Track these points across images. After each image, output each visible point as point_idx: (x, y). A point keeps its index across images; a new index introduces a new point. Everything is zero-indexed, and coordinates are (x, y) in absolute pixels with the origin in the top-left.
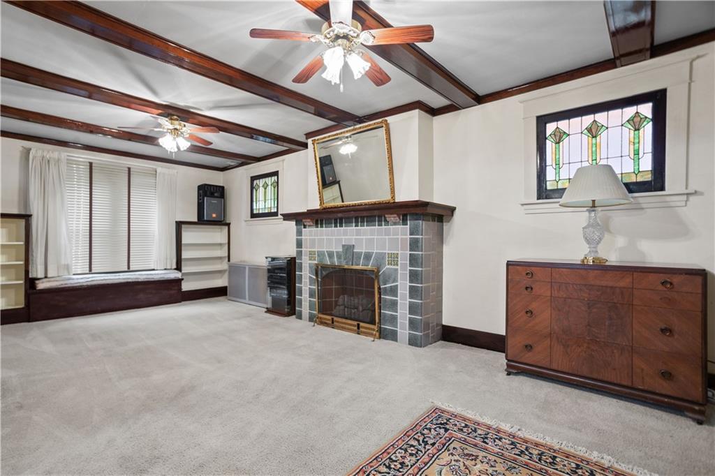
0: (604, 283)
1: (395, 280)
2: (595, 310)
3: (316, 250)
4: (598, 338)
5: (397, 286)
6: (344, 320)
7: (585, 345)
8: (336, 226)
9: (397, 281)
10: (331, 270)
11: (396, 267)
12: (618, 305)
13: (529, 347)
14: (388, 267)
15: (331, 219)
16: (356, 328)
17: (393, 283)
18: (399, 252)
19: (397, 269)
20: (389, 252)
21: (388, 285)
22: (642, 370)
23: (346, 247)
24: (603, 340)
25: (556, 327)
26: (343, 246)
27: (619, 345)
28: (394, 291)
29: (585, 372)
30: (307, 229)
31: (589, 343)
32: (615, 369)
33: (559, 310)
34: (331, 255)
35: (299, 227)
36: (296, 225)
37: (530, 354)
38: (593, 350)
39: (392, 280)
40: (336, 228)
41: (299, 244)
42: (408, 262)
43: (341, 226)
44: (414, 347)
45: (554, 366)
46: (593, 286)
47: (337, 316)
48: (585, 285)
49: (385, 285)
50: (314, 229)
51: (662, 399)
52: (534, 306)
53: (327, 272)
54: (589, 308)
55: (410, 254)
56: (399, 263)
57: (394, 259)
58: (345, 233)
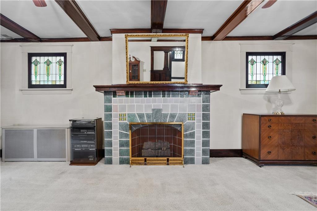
0: (296, 122)
1: (193, 129)
2: (293, 133)
3: (127, 113)
4: (294, 144)
5: (194, 132)
6: (155, 158)
7: (290, 147)
8: (145, 96)
9: (194, 129)
10: (141, 126)
11: (193, 121)
12: (301, 130)
13: (269, 153)
14: (188, 121)
15: (141, 91)
16: (166, 162)
17: (192, 130)
18: (196, 113)
19: (195, 122)
20: (188, 113)
21: (187, 132)
22: (307, 153)
23: (156, 110)
24: (296, 144)
25: (280, 142)
26: (153, 110)
27: (301, 145)
28: (192, 135)
29: (290, 158)
30: (117, 98)
31: (291, 146)
32: (299, 155)
33: (281, 135)
34: (141, 116)
35: (108, 96)
36: (104, 95)
37: (270, 155)
38: (293, 149)
39: (190, 128)
40: (146, 98)
41: (108, 109)
42: (202, 118)
43: (150, 96)
44: (205, 165)
45: (279, 159)
46: (292, 123)
47: (148, 157)
48: (290, 123)
49: (186, 132)
50: (124, 98)
51: (312, 162)
52: (271, 134)
53: (137, 128)
54: (292, 132)
55: (203, 113)
56: (196, 118)
57: (192, 116)
58: (155, 101)
